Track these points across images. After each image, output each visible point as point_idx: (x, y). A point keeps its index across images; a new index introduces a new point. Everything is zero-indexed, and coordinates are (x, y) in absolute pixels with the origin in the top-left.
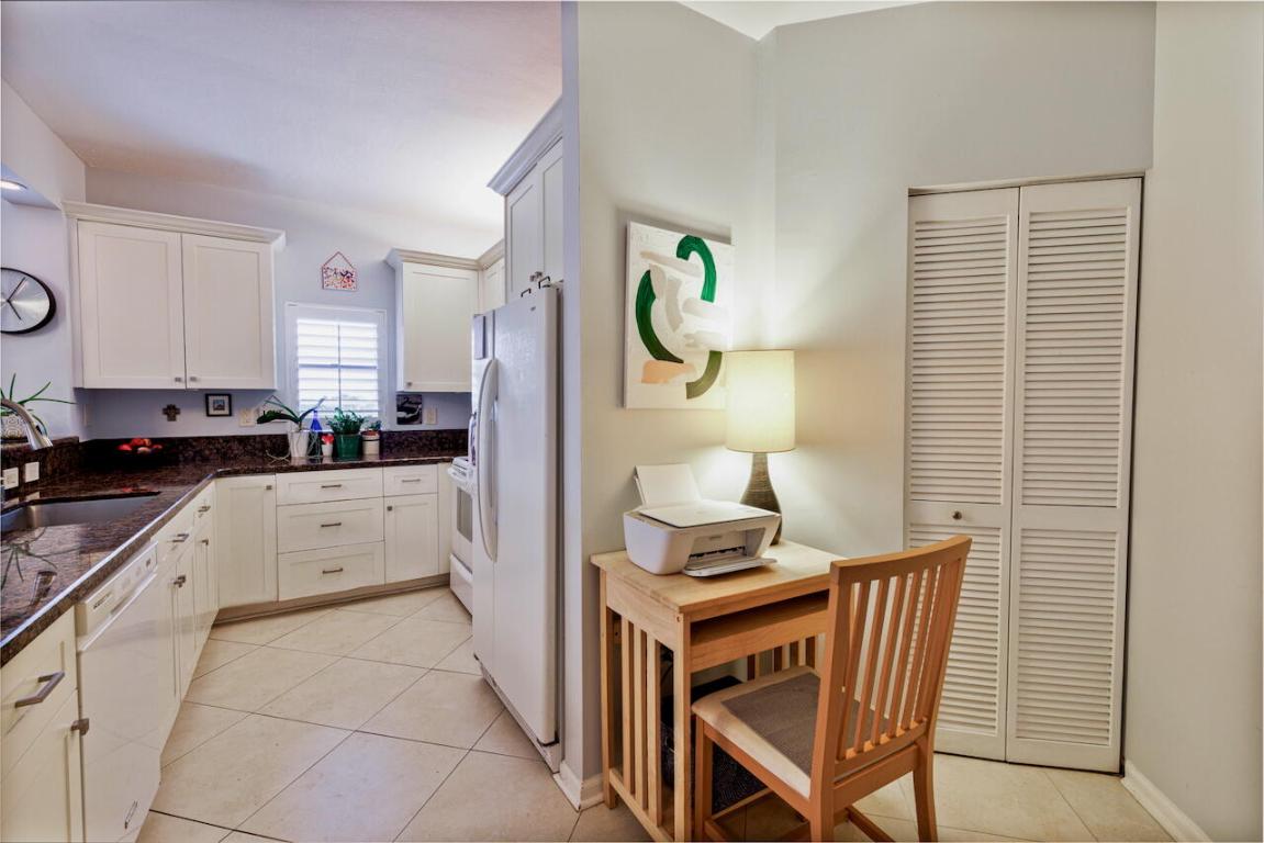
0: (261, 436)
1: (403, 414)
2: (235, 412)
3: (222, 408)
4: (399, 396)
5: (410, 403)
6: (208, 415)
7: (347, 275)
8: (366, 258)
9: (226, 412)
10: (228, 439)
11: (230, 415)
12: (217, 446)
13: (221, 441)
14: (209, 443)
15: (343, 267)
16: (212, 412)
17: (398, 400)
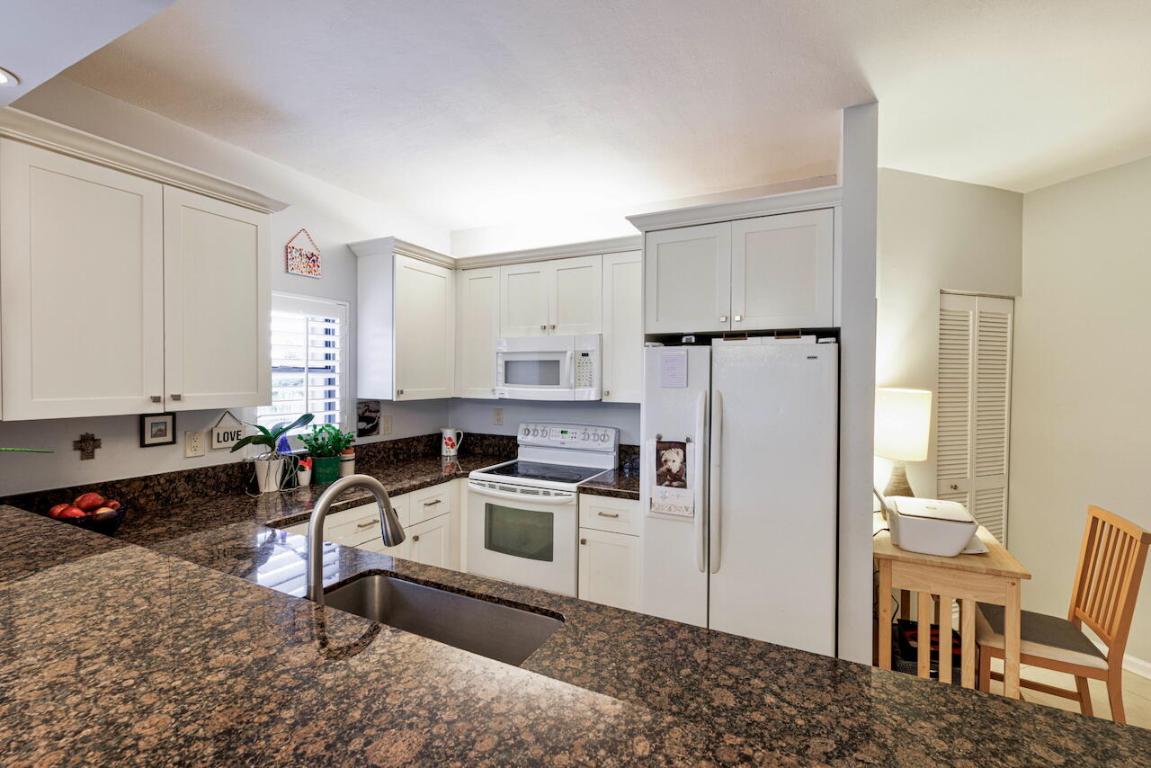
0: (214, 468)
1: (363, 425)
2: (180, 438)
3: (163, 433)
4: (360, 403)
5: (370, 411)
6: (143, 445)
7: (312, 258)
8: (329, 240)
9: (169, 438)
10: (171, 478)
11: (174, 442)
12: (158, 489)
13: (162, 481)
14: (146, 486)
15: (308, 249)
16: (149, 440)
17: (358, 408)
